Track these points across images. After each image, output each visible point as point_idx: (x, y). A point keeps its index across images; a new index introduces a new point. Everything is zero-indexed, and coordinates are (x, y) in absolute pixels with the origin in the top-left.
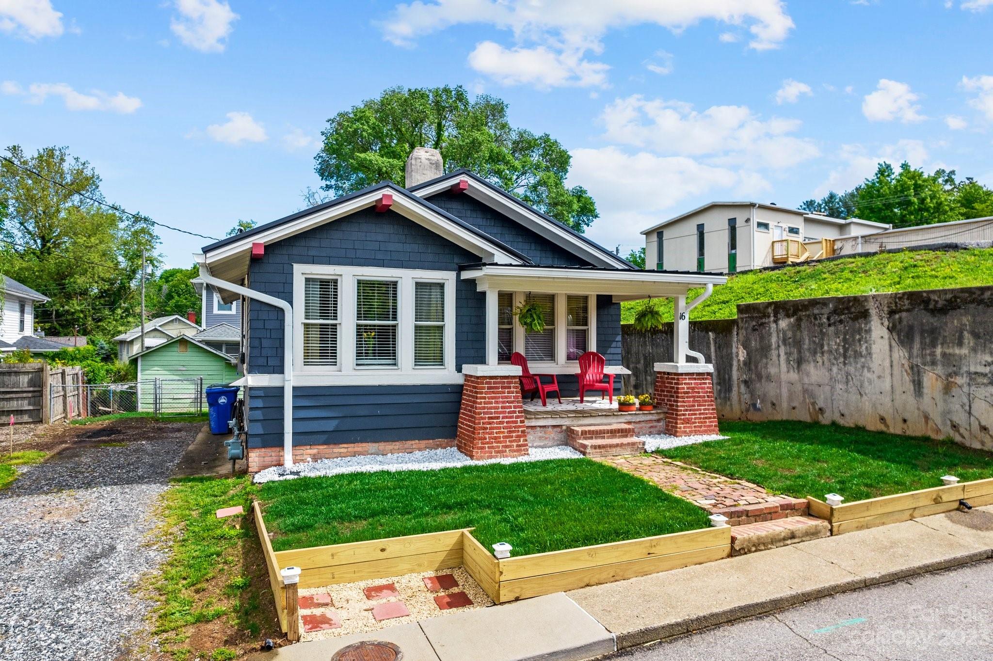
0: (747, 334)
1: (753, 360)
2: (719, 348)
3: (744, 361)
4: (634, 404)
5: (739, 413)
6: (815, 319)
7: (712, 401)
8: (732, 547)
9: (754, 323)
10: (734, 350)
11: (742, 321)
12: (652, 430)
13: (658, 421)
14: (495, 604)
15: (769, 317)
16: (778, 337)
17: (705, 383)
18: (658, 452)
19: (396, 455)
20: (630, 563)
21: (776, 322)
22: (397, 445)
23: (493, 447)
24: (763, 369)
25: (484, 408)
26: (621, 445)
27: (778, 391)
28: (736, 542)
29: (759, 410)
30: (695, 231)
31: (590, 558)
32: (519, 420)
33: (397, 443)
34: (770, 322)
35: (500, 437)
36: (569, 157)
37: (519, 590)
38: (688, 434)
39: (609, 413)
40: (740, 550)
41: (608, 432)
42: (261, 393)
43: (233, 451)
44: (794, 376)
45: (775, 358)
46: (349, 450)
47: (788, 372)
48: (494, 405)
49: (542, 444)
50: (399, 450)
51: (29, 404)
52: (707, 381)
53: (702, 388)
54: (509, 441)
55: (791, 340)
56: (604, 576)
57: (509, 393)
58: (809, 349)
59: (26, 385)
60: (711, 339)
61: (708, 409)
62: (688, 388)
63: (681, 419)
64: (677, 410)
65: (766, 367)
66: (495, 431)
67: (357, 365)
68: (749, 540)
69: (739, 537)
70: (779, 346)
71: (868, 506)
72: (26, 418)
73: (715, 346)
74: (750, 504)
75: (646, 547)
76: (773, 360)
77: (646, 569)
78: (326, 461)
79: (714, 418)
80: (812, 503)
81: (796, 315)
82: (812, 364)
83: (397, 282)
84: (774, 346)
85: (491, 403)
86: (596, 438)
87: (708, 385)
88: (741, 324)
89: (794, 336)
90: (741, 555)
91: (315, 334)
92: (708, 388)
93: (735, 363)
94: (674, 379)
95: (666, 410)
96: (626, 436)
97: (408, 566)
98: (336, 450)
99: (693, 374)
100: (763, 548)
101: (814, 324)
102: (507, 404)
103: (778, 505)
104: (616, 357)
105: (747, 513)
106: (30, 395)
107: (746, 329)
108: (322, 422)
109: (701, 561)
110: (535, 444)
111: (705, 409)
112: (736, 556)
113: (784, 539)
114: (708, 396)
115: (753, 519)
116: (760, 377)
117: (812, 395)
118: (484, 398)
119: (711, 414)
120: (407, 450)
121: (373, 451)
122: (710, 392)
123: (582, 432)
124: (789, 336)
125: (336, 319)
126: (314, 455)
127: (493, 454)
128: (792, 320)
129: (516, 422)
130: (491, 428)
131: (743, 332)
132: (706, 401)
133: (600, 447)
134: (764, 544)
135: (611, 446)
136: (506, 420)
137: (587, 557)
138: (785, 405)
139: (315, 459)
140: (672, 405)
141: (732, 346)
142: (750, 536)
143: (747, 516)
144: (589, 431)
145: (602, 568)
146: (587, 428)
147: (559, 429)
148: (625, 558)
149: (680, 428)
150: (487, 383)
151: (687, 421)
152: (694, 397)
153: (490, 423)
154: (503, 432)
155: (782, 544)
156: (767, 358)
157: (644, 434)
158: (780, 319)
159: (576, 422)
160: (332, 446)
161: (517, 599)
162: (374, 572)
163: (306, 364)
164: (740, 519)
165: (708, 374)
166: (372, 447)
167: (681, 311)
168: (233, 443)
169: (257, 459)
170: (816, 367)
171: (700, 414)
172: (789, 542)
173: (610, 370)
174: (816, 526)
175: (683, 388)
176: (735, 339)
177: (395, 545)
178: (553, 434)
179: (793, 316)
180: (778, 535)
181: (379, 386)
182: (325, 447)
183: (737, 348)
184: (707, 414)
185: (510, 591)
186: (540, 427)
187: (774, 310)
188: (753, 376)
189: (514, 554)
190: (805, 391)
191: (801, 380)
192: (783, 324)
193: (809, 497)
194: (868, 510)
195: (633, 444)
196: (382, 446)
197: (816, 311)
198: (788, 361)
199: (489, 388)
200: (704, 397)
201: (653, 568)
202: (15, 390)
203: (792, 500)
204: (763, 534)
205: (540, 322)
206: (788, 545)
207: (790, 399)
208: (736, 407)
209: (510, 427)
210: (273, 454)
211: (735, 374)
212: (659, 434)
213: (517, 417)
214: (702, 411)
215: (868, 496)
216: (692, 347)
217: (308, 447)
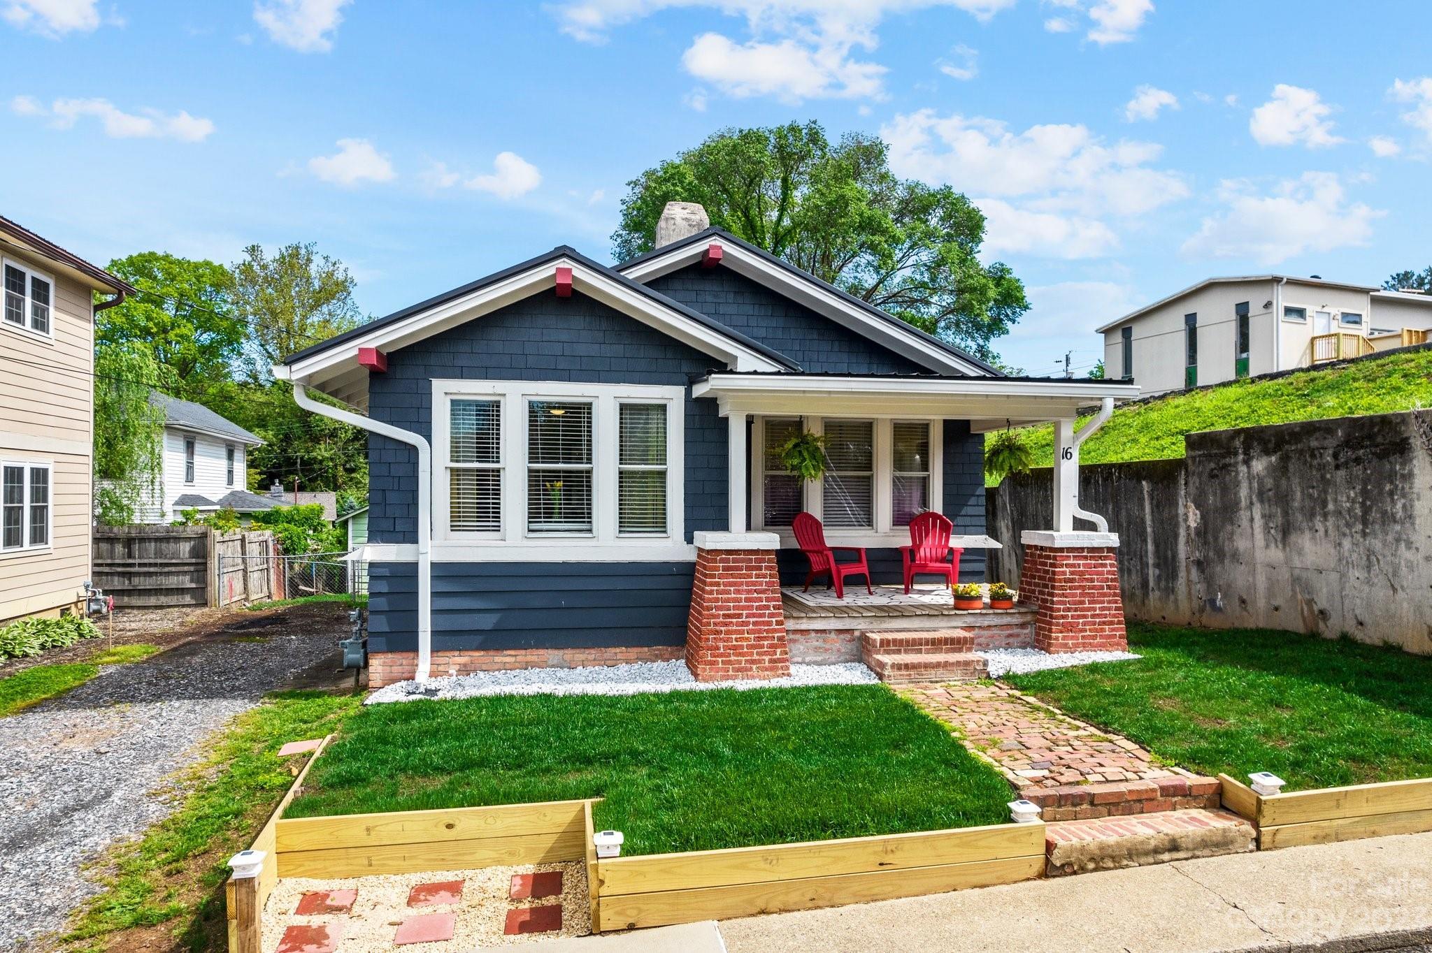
0: (1200, 484)
1: (1211, 526)
2: (1158, 506)
3: (1196, 528)
4: (979, 597)
5: (1188, 613)
6: (1313, 456)
7: (1115, 595)
8: (1048, 861)
9: (1212, 465)
10: (1181, 510)
11: (1194, 461)
12: (1011, 640)
13: (1023, 626)
14: (591, 934)
15: (1236, 454)
16: (1250, 488)
17: (1104, 565)
18: (1010, 679)
19: (590, 668)
20: (845, 878)
21: (1247, 462)
22: (592, 654)
23: (729, 662)
24: (1227, 543)
25: (717, 600)
26: (946, 665)
27: (1251, 579)
28: (1056, 851)
29: (1220, 609)
30: (1182, 324)
31: (767, 866)
32: (774, 620)
33: (593, 651)
34: (1237, 463)
35: (742, 647)
36: (983, 219)
37: (634, 912)
38: (1071, 650)
39: (937, 612)
40: (1063, 866)
41: (927, 642)
42: (386, 572)
43: (351, 656)
44: (1276, 554)
45: (1245, 523)
46: (519, 658)
47: (1267, 546)
48: (733, 596)
49: (819, 659)
50: (595, 662)
51: (192, 581)
52: (1108, 562)
53: (1098, 573)
54: (758, 654)
55: (1270, 493)
56: (793, 898)
57: (758, 576)
58: (1302, 509)
59: (187, 555)
60: (1145, 492)
61: (1109, 609)
62: (1072, 573)
63: (1058, 625)
64: (1052, 609)
65: (1231, 539)
66: (734, 637)
67: (530, 531)
68: (1082, 850)
69: (1061, 842)
70: (1252, 503)
71: (1338, 800)
72: (188, 599)
73: (1151, 504)
74: (1107, 781)
75: (875, 853)
76: (1243, 527)
77: (876, 891)
78: (481, 674)
79: (1119, 622)
80: (1226, 786)
81: (1280, 450)
82: (1307, 535)
83: (591, 404)
84: (1243, 504)
85: (728, 592)
86: (906, 652)
87: (1109, 568)
88: (1191, 468)
89: (1277, 486)
90: (1066, 874)
91: (470, 484)
92: (1108, 572)
93: (1182, 532)
94: (1048, 557)
95: (1035, 608)
96: (960, 650)
97: (494, 855)
98: (497, 659)
99: (1082, 549)
100: (1111, 865)
101: (1311, 466)
102: (755, 595)
103: (1156, 786)
104: (975, 521)
105: (1092, 799)
106: (192, 568)
107: (1200, 475)
108: (476, 616)
109: (984, 882)
110: (807, 659)
111: (1102, 609)
112: (1054, 877)
113: (1156, 851)
114: (1109, 587)
115: (1104, 810)
116: (1221, 555)
117: (1307, 588)
118: (718, 584)
119: (1114, 616)
120: (609, 663)
121: (555, 662)
122: (1112, 580)
123: (882, 641)
124: (1269, 486)
125: (498, 462)
126: (465, 665)
127: (731, 673)
128: (1273, 459)
129: (769, 623)
130: (728, 632)
131: (1194, 480)
132: (1104, 595)
133: (907, 667)
134: (1113, 858)
135: (927, 666)
136: (751, 620)
137: (762, 865)
138: (1261, 603)
139: (465, 670)
140: (1045, 601)
141: (1177, 504)
142: (1085, 843)
143: (1092, 804)
144: (895, 641)
145: (789, 884)
146: (890, 636)
147: (848, 636)
148: (836, 869)
149: (1057, 639)
150: (722, 561)
151: (1070, 628)
152: (1083, 588)
153: (726, 624)
154: (747, 639)
155: (1152, 860)
156: (1232, 524)
157: (996, 648)
158: (1253, 457)
159: (876, 625)
160: (491, 653)
161: (631, 928)
162: (436, 860)
163: (454, 528)
164: (1078, 809)
165: (1110, 549)
166: (552, 655)
167: (1064, 445)
168: (351, 643)
169: (380, 669)
170: (1313, 538)
171: (1093, 616)
172: (1166, 856)
173: (958, 542)
174: (1224, 830)
175: (1064, 573)
176: (1183, 492)
177: (469, 819)
178: (838, 643)
179: (1276, 452)
180: (1142, 843)
181: (564, 563)
182: (482, 653)
183: (1186, 506)
184: (1105, 616)
185: (618, 913)
186: (817, 631)
187: (1243, 443)
188: (1211, 554)
189: (627, 851)
190: (1296, 580)
191: (1288, 561)
192: (1259, 466)
193: (1223, 775)
194: (1338, 806)
195: (967, 663)
196: (568, 654)
197: (1314, 444)
198: (1267, 529)
199: (725, 569)
200: (1102, 588)
201: (890, 889)
202: (174, 561)
203: (1190, 778)
204: (1112, 839)
205: (815, 463)
206: (1163, 862)
207: (1271, 592)
208: (1184, 605)
209: (760, 631)
210: (404, 662)
211: (1182, 549)
212: (1024, 647)
213: (771, 615)
214: (1098, 612)
215: (1345, 781)
216: (1083, 505)
217: (457, 653)
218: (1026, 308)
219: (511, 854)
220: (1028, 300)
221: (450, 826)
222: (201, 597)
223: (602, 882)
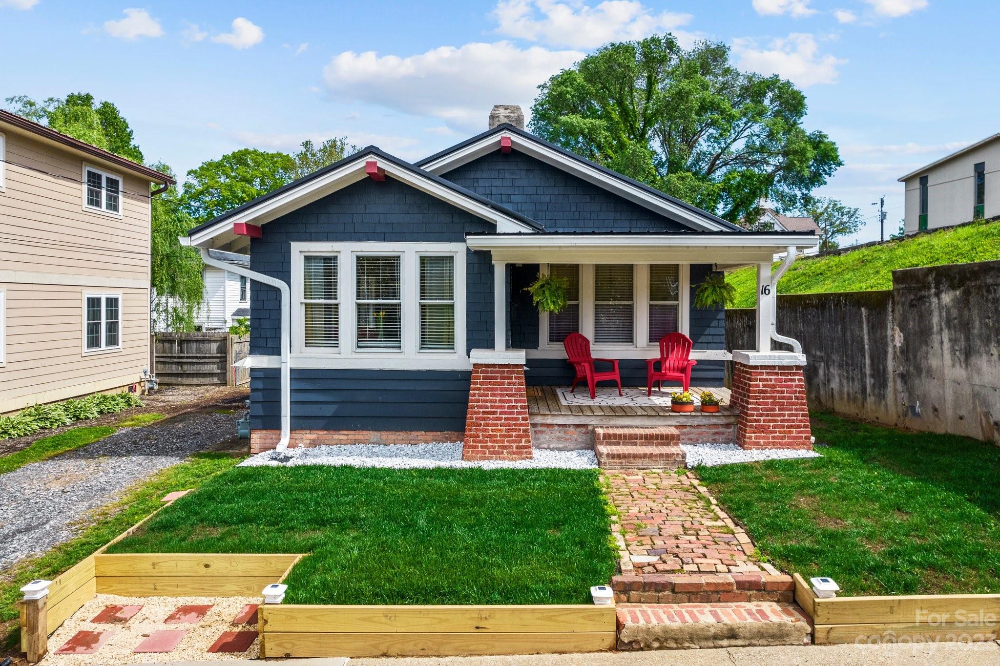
0: (903, 311)
1: (911, 347)
2: (873, 328)
3: (900, 347)
4: (691, 403)
5: (895, 417)
6: (989, 291)
7: (802, 404)
8: (618, 639)
9: (912, 297)
10: (889, 332)
11: (898, 294)
12: (717, 437)
13: (727, 426)
14: (258, 658)
15: (929, 288)
16: (940, 316)
17: (794, 380)
18: (700, 471)
19: (399, 446)
20: (447, 637)
21: (937, 295)
22: (401, 435)
23: (486, 447)
24: (923, 361)
25: (478, 401)
26: (651, 456)
27: (941, 392)
28: (624, 630)
29: (918, 415)
30: (971, 171)
31: (388, 621)
32: (520, 417)
33: (401, 433)
34: (930, 295)
35: (496, 436)
37: (290, 646)
38: (763, 447)
39: (656, 412)
40: (631, 643)
41: (641, 437)
42: (261, 375)
43: (242, 431)
44: (960, 372)
45: (936, 345)
46: (350, 437)
47: (953, 366)
48: (490, 398)
49: (561, 446)
50: (403, 441)
52: (796, 377)
53: (787, 386)
54: (508, 441)
55: (956, 321)
56: (409, 646)
57: (509, 384)
58: (980, 335)
60: (863, 316)
61: (797, 415)
62: (764, 386)
63: (751, 426)
64: (746, 414)
65: (926, 358)
66: (490, 428)
67: (359, 347)
68: (648, 631)
69: (629, 623)
70: (941, 329)
71: (892, 608)
72: (215, 380)
73: (868, 326)
74: (700, 572)
75: (472, 619)
76: (935, 348)
77: (473, 648)
78: (323, 447)
79: (805, 427)
80: (798, 585)
81: (963, 285)
82: (985, 357)
83: (399, 257)
84: (935, 329)
85: (487, 395)
86: (624, 444)
87: (797, 383)
88: (897, 298)
89: (961, 315)
90: (634, 650)
91: (320, 315)
92: (797, 386)
93: (890, 350)
94: (747, 373)
95: (737, 412)
96: (668, 444)
97: (236, 588)
98: (335, 437)
99: (774, 367)
100: (675, 646)
101: (987, 299)
102: (507, 398)
103: (732, 581)
104: (717, 339)
105: (673, 588)
106: (218, 360)
107: (903, 304)
108: (322, 407)
109: (563, 650)
110: (552, 446)
111: (789, 415)
112: (623, 651)
113: (715, 637)
114: (797, 398)
115: (685, 597)
116: (919, 370)
117: (985, 403)
118: (479, 389)
119: (801, 421)
120: (412, 442)
121: (375, 440)
122: (800, 392)
123: (604, 435)
124: (955, 315)
125: (336, 299)
126: (314, 440)
127: (487, 455)
128: (958, 293)
129: (517, 419)
130: (485, 425)
131: (899, 309)
132: (793, 404)
133: (619, 456)
134: (676, 640)
135: (635, 456)
136: (504, 416)
137: (384, 620)
138: (950, 412)
139: (314, 444)
140: (744, 407)
141: (887, 327)
142: (650, 626)
143: (673, 591)
144: (615, 435)
145: (405, 637)
146: (611, 431)
147: (584, 430)
148: (441, 628)
149: (750, 438)
150: (482, 372)
151: (763, 429)
152: (774, 398)
153: (484, 419)
154: (500, 430)
155: (711, 644)
156: (927, 345)
157: (704, 443)
158: (942, 291)
159: (606, 422)
160: (331, 432)
161: (288, 657)
162: (198, 589)
163: (307, 345)
164: (661, 594)
165: (798, 368)
166: (373, 435)
167: (763, 283)
168: (243, 422)
169: (258, 441)
170: (989, 361)
171: (782, 421)
172: (725, 642)
173: (695, 355)
174: (780, 625)
175: (758, 386)
176: (890, 318)
177: (219, 561)
178: (576, 435)
179: (960, 287)
180: (702, 629)
181: (381, 370)
182: (325, 432)
183: (893, 329)
184: (793, 421)
185: (280, 645)
186: (559, 425)
187: (935, 279)
188: (911, 369)
190: (975, 395)
191: (970, 378)
192: (947, 298)
193: (797, 576)
194: (892, 613)
195: (668, 456)
196: (384, 435)
197: (989, 281)
198: (953, 351)
199: (484, 378)
200: (791, 398)
201: (485, 647)
202: (207, 355)
203: (773, 574)
204: (676, 624)
205: (554, 299)
206: (722, 647)
207: (956, 405)
208: (892, 409)
209: (510, 425)
210: (274, 437)
211: (890, 364)
212: (728, 443)
213: (519, 413)
214: (786, 417)
215: (908, 589)
217: (308, 432)
218: (840, 164)
219: (248, 588)
220: (841, 158)
221: (207, 566)
222: (223, 379)
223: (266, 622)
